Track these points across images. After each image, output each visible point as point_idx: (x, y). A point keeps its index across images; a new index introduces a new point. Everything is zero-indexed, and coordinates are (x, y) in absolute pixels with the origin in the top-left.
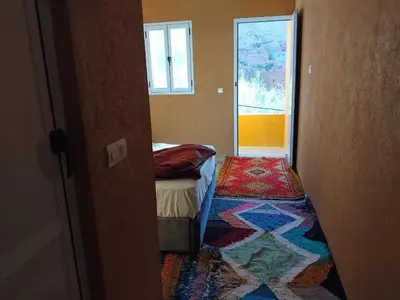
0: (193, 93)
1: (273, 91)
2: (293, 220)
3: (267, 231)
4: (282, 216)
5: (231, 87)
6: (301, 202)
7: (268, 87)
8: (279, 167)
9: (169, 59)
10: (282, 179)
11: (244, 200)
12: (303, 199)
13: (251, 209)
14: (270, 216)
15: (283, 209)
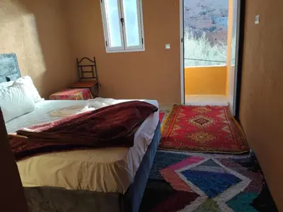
0: (144, 50)
1: (215, 47)
2: (238, 180)
3: (210, 197)
4: (226, 175)
5: (177, 43)
6: (245, 157)
7: (212, 45)
8: (222, 116)
9: (122, 20)
10: (225, 129)
11: (187, 154)
12: (247, 153)
13: (194, 165)
14: (215, 175)
15: (227, 166)
